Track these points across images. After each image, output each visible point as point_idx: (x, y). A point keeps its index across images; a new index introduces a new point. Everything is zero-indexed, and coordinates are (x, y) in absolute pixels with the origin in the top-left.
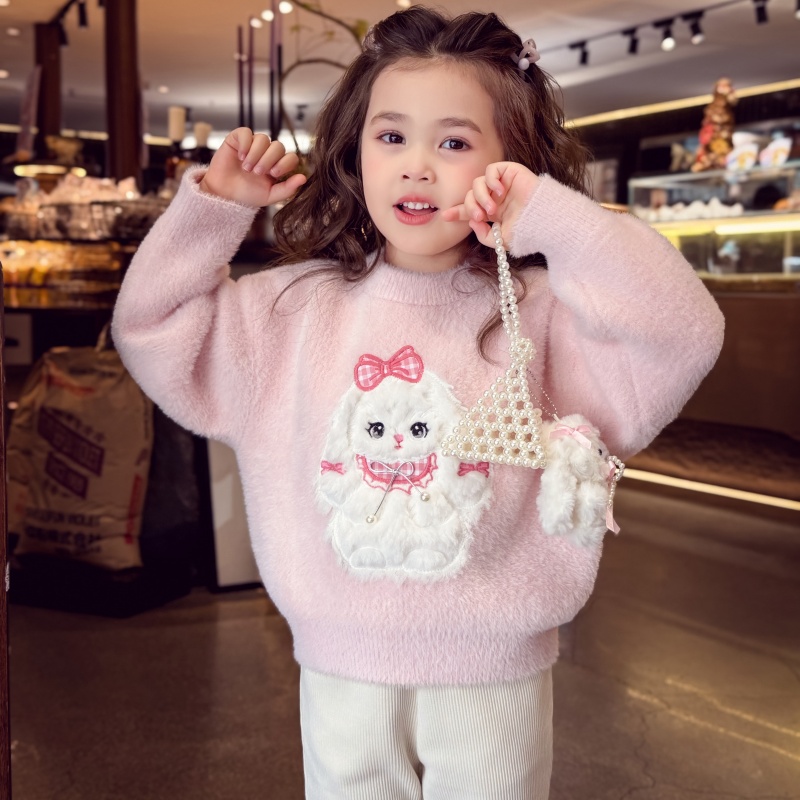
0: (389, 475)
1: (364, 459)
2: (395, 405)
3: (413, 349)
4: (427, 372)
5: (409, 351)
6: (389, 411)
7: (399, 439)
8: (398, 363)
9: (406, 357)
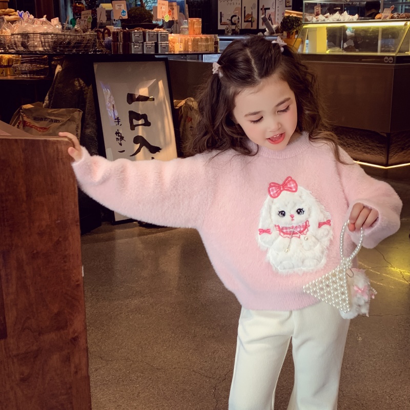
0: (291, 232)
1: (279, 226)
2: (288, 203)
3: (291, 178)
4: (299, 187)
5: (290, 179)
6: (286, 206)
7: (292, 216)
8: (286, 185)
9: (289, 182)
